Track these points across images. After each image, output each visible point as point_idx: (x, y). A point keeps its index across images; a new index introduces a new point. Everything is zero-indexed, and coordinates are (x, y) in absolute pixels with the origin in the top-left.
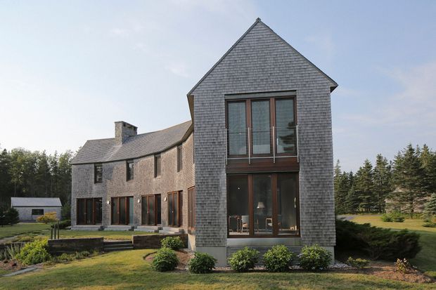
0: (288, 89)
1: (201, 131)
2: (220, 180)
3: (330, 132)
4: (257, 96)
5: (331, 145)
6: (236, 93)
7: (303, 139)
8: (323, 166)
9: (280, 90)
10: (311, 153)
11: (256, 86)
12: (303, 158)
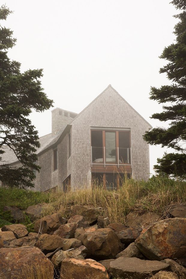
0: (126, 127)
1: (77, 147)
2: (88, 176)
3: (148, 153)
4: (109, 129)
5: (149, 160)
6: (97, 126)
7: (134, 155)
8: (144, 171)
9: (122, 127)
10: (138, 164)
11: (109, 123)
12: (134, 166)
